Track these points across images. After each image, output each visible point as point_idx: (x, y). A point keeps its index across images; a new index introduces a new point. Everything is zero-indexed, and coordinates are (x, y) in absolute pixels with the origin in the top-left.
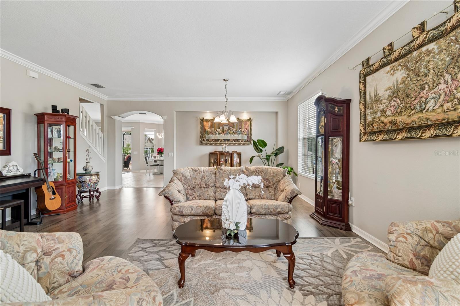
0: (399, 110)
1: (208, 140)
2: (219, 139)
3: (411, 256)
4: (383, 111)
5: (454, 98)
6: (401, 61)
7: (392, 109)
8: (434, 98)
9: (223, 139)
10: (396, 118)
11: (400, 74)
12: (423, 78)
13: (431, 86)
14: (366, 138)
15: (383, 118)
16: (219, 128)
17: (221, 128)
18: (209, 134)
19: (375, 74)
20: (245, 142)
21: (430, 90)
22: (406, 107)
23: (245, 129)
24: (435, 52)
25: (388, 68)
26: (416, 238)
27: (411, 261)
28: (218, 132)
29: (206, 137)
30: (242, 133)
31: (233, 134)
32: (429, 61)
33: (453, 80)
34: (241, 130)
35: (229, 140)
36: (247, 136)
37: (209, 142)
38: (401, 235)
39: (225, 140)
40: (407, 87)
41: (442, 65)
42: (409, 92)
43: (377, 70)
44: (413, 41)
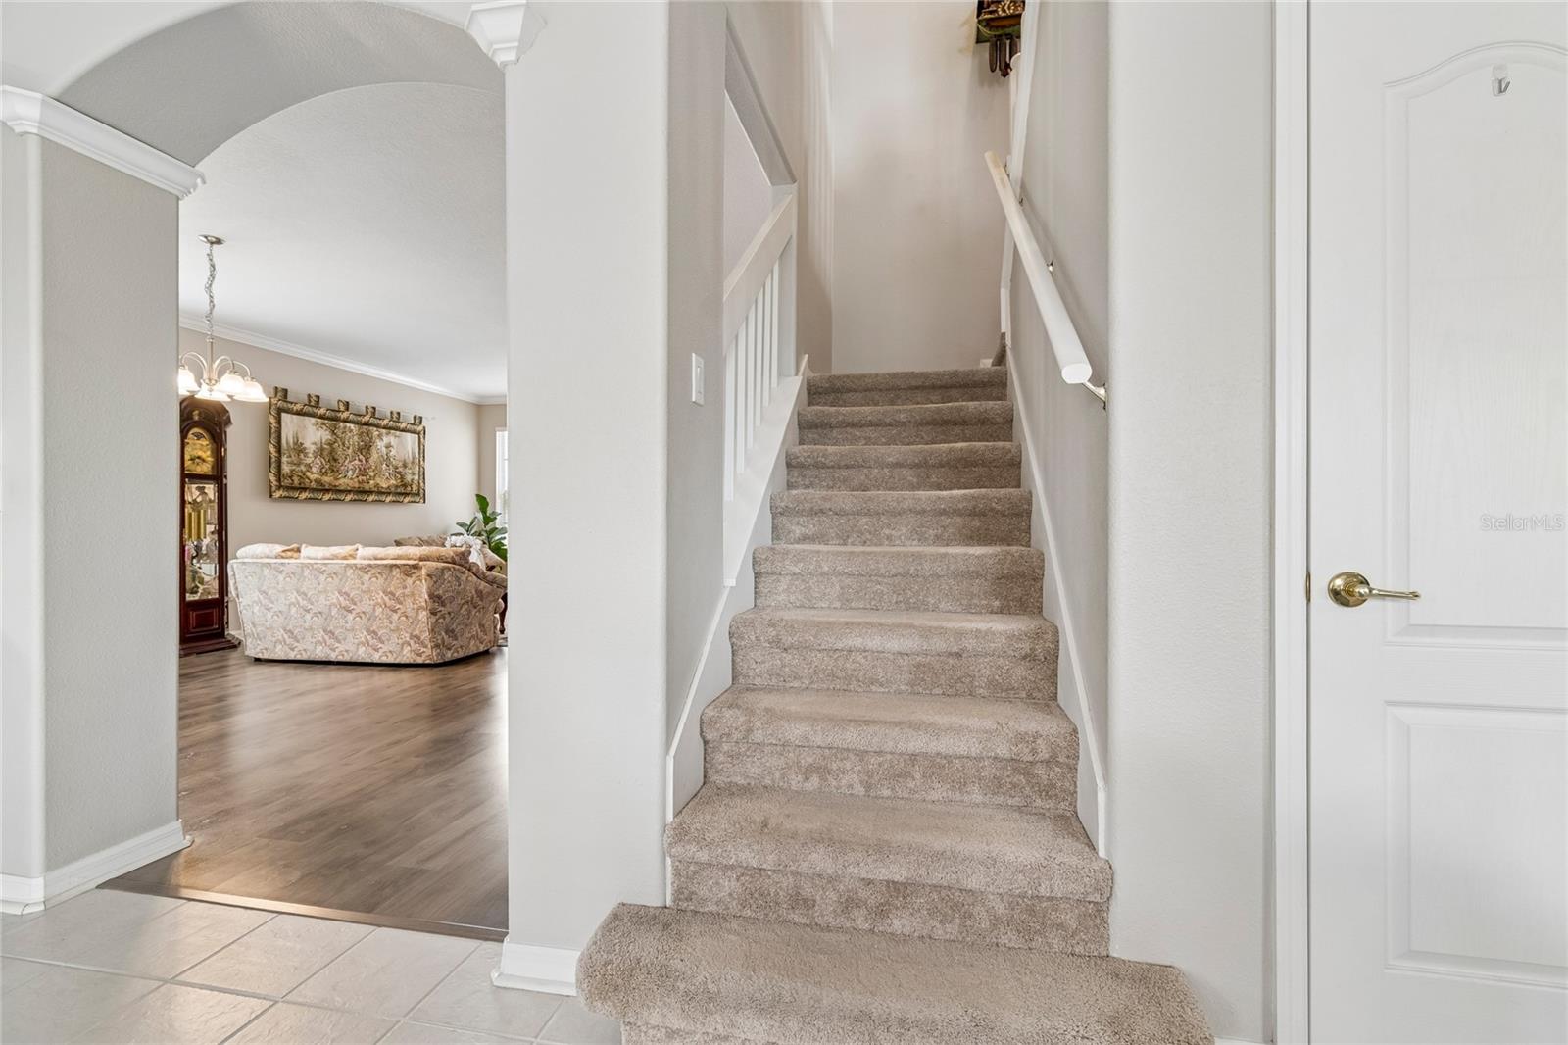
0: (324, 470)
4: (309, 466)
6: (326, 421)
7: (318, 466)
8: (352, 469)
10: (320, 477)
11: (324, 435)
12: (346, 449)
13: (351, 459)
14: (282, 492)
15: (308, 474)
19: (294, 416)
21: (350, 461)
22: (333, 470)
24: (353, 433)
25: (313, 420)
32: (350, 438)
33: (367, 461)
40: (332, 451)
42: (336, 457)
43: (299, 413)
44: (339, 411)
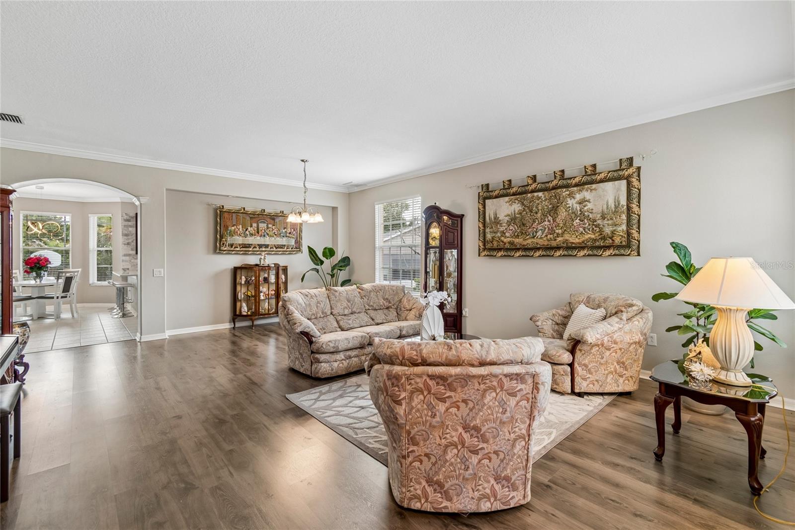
0: (516, 234)
1: (232, 245)
2: (252, 245)
3: (552, 331)
4: (503, 233)
5: (554, 233)
6: (518, 196)
7: (511, 232)
8: (541, 230)
9: (258, 245)
10: (513, 240)
11: (517, 207)
12: (535, 214)
13: (540, 221)
14: (485, 253)
15: (502, 238)
16: (251, 226)
17: (255, 225)
18: (233, 236)
19: (494, 200)
20: (292, 249)
21: (539, 224)
22: (522, 233)
23: (293, 230)
24: (542, 199)
25: (507, 199)
26: (551, 321)
27: (552, 335)
28: (249, 231)
29: (228, 239)
30: (288, 235)
31: (273, 236)
32: (539, 204)
33: (553, 221)
34: (285, 230)
35: (268, 245)
36: (296, 241)
37: (233, 249)
38: (543, 321)
39: (260, 246)
40: (523, 218)
41: (547, 209)
42: (525, 222)
43: (496, 197)
44: (528, 185)
